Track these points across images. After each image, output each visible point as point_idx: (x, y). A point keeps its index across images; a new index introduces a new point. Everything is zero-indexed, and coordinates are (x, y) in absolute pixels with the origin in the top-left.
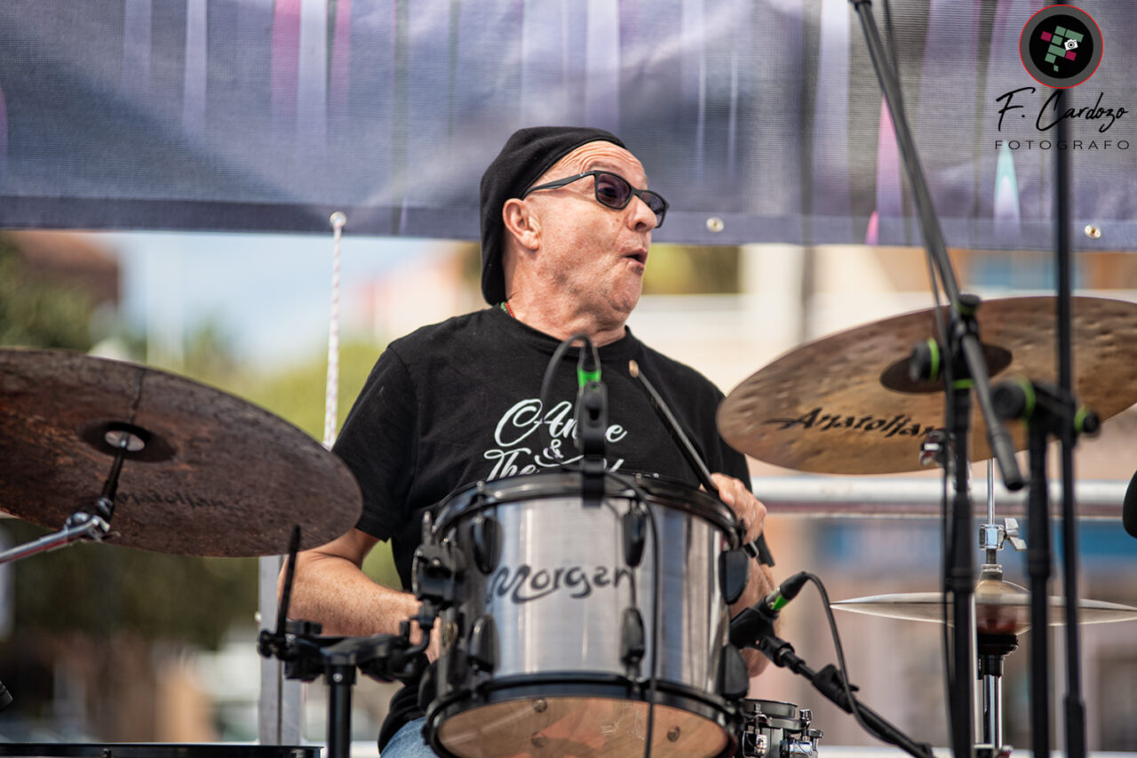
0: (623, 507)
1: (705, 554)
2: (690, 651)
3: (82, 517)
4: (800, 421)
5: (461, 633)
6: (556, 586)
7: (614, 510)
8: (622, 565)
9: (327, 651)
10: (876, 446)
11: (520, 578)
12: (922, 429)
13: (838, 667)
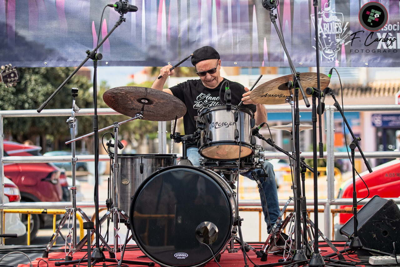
0: (234, 111)
1: (248, 119)
2: (246, 136)
3: (138, 115)
4: (264, 96)
5: (205, 134)
6: (223, 126)
7: (232, 112)
8: (234, 122)
9: (182, 138)
10: (277, 99)
11: (216, 124)
12: (285, 96)
13: (271, 139)
